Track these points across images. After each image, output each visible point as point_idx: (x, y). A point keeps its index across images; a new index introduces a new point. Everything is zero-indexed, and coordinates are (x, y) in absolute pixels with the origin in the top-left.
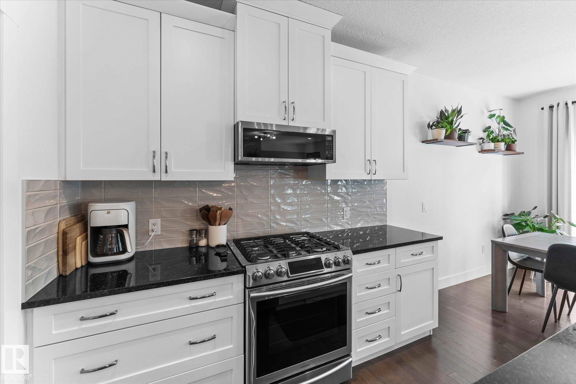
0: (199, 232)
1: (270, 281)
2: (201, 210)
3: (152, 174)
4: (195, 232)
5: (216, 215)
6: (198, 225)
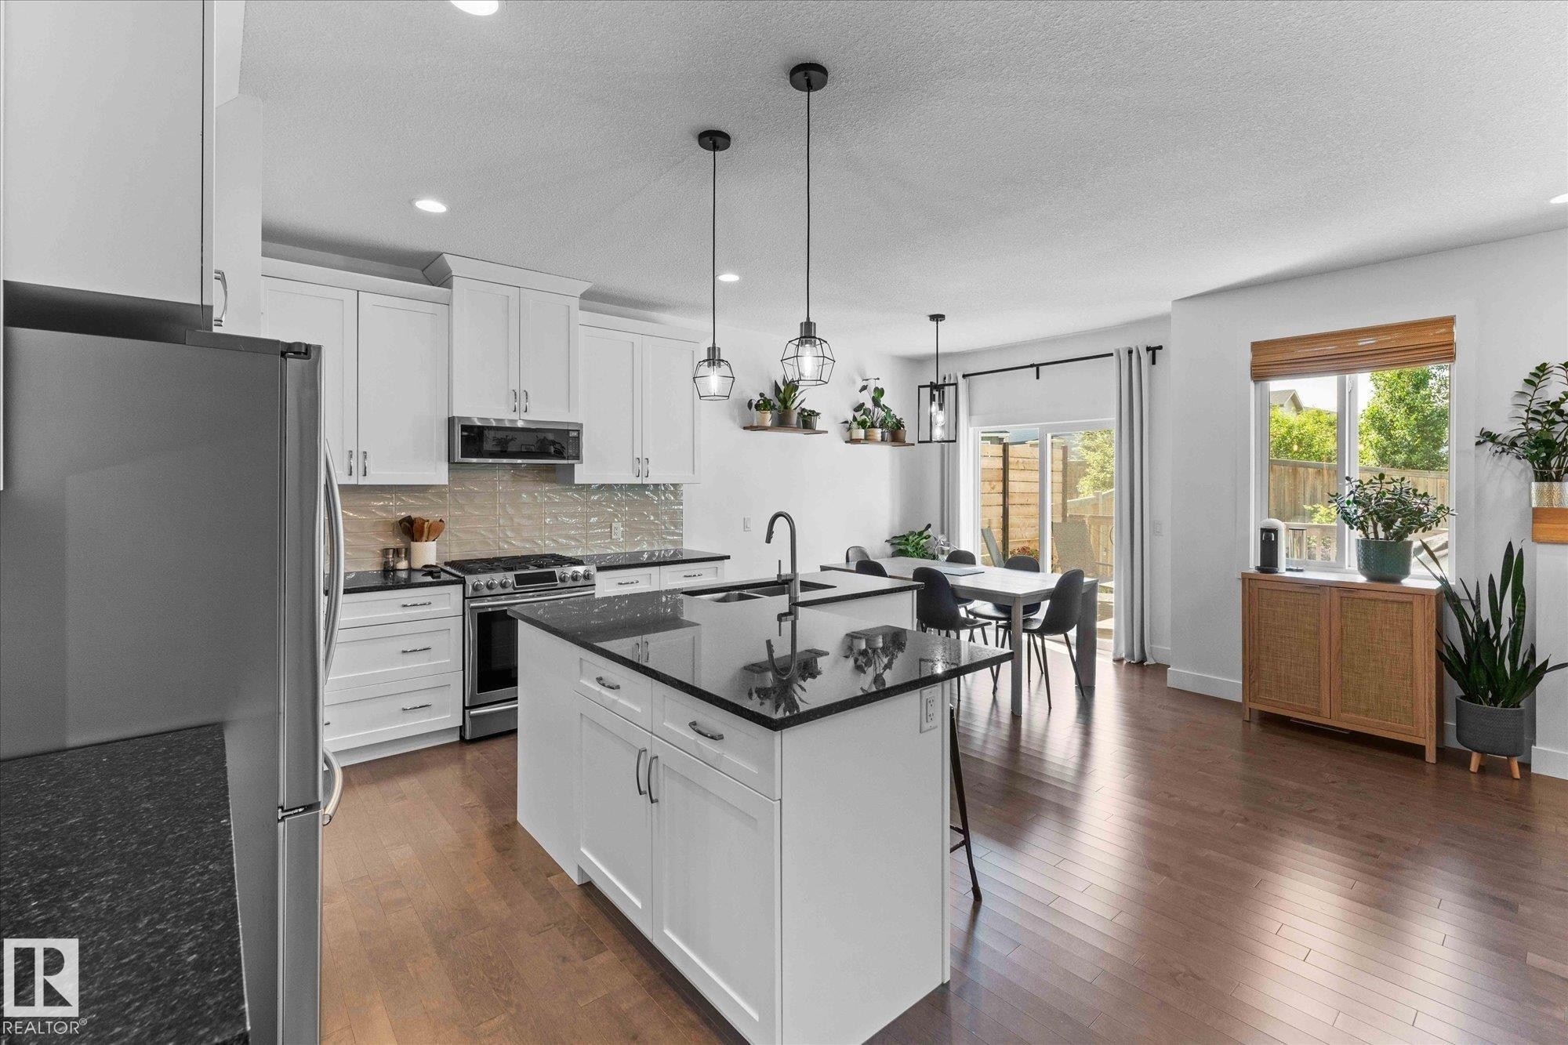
0: (397, 552)
1: (494, 592)
2: (401, 522)
3: (347, 477)
4: (391, 551)
5: (423, 527)
6: (395, 543)
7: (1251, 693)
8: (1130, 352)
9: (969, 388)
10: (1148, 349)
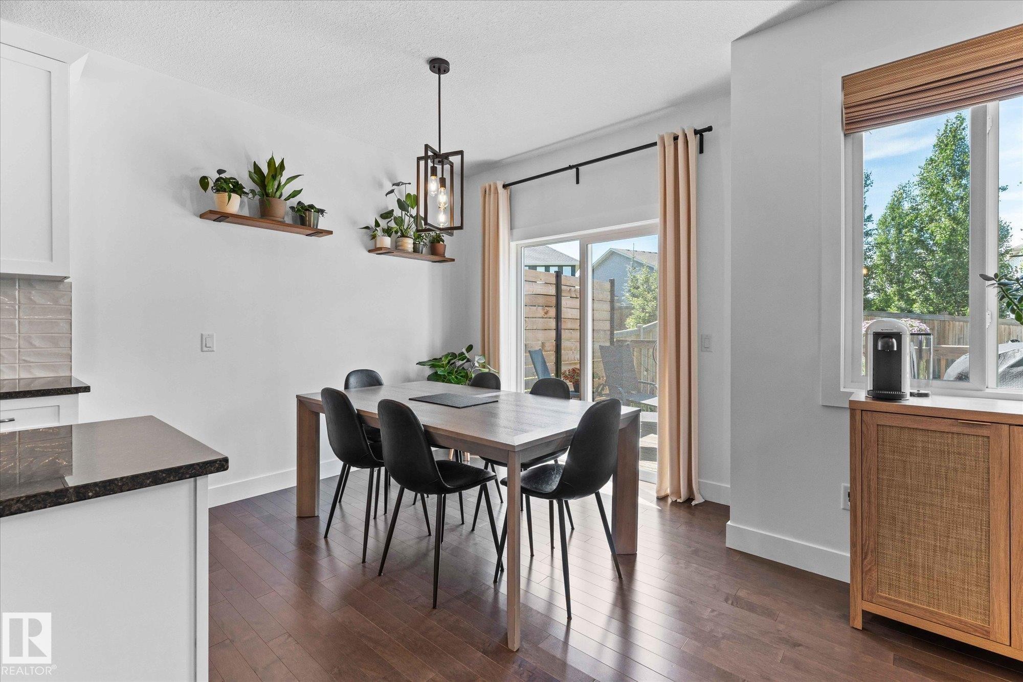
7: (865, 589)
8: (676, 138)
9: (510, 199)
10: (696, 132)
